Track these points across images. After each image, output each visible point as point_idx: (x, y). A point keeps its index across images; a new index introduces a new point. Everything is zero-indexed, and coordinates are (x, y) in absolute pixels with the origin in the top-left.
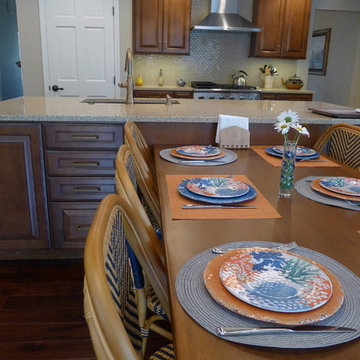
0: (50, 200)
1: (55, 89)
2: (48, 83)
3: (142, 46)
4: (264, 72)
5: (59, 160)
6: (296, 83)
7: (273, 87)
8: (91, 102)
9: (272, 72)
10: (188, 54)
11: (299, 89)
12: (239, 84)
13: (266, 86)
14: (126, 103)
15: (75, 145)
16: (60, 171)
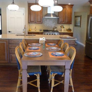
0: (9, 53)
1: (9, 32)
2: (8, 30)
3: (30, 21)
4: (61, 27)
5: (11, 46)
6: (70, 30)
7: (64, 31)
8: (17, 35)
9: (63, 27)
10: (42, 23)
11: (71, 31)
12: (55, 30)
13: (62, 31)
14: (24, 35)
15: (14, 43)
16: (11, 48)
